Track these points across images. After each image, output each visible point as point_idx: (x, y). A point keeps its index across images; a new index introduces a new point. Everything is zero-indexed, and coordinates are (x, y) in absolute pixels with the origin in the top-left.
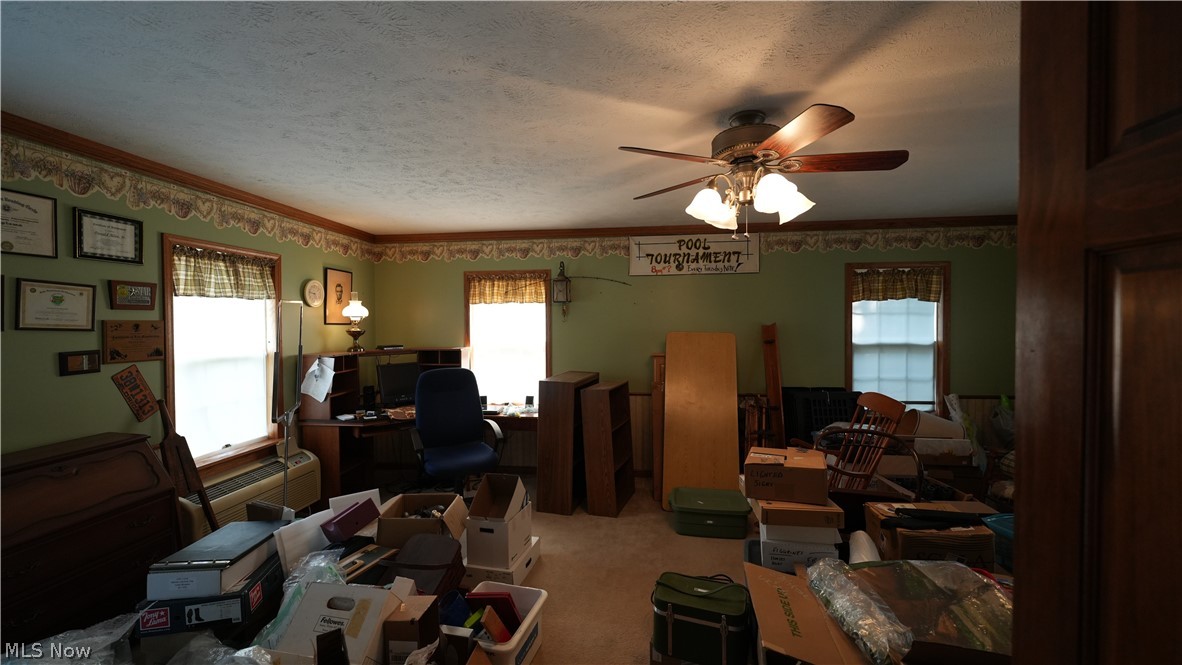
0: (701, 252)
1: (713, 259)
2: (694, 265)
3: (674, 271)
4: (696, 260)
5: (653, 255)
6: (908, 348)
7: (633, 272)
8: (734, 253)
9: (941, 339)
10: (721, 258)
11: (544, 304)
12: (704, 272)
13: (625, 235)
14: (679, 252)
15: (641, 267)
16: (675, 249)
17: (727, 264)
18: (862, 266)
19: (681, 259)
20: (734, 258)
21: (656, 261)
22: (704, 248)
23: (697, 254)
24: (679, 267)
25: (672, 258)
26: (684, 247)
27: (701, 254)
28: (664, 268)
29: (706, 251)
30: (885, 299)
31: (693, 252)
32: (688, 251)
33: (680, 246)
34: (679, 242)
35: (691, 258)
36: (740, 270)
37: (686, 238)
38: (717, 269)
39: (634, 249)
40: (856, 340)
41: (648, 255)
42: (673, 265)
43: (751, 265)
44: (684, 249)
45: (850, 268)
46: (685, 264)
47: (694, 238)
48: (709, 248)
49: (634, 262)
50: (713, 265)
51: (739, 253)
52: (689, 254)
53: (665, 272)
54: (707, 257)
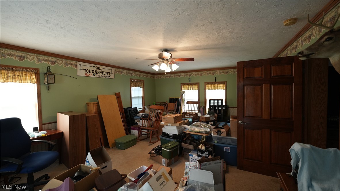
0: (100, 71)
1: (103, 73)
2: (98, 75)
3: (92, 76)
4: (99, 73)
5: (85, 70)
6: (138, 97)
7: (78, 74)
8: (109, 73)
9: (143, 95)
10: (105, 73)
11: (36, 84)
12: (101, 77)
13: (75, 60)
14: (94, 70)
15: (81, 73)
16: (92, 69)
17: (107, 75)
18: (133, 79)
19: (94, 72)
20: (108, 74)
21: (87, 72)
22: (101, 70)
23: (99, 71)
24: (94, 75)
25: (92, 72)
26: (95, 68)
27: (100, 72)
28: (89, 74)
29: (102, 71)
30: (135, 87)
31: (98, 70)
32: (96, 70)
33: (94, 68)
34: (94, 66)
35: (97, 72)
36: (110, 77)
37: (96, 66)
38: (105, 77)
39: (79, 67)
40: (132, 96)
41: (84, 69)
42: (92, 74)
43: (112, 76)
44: (95, 69)
45: (131, 79)
46: (96, 74)
47: (98, 66)
48: (102, 70)
49: (79, 70)
50: (103, 75)
51: (110, 73)
52: (97, 71)
53: (90, 76)
54: (102, 72)
